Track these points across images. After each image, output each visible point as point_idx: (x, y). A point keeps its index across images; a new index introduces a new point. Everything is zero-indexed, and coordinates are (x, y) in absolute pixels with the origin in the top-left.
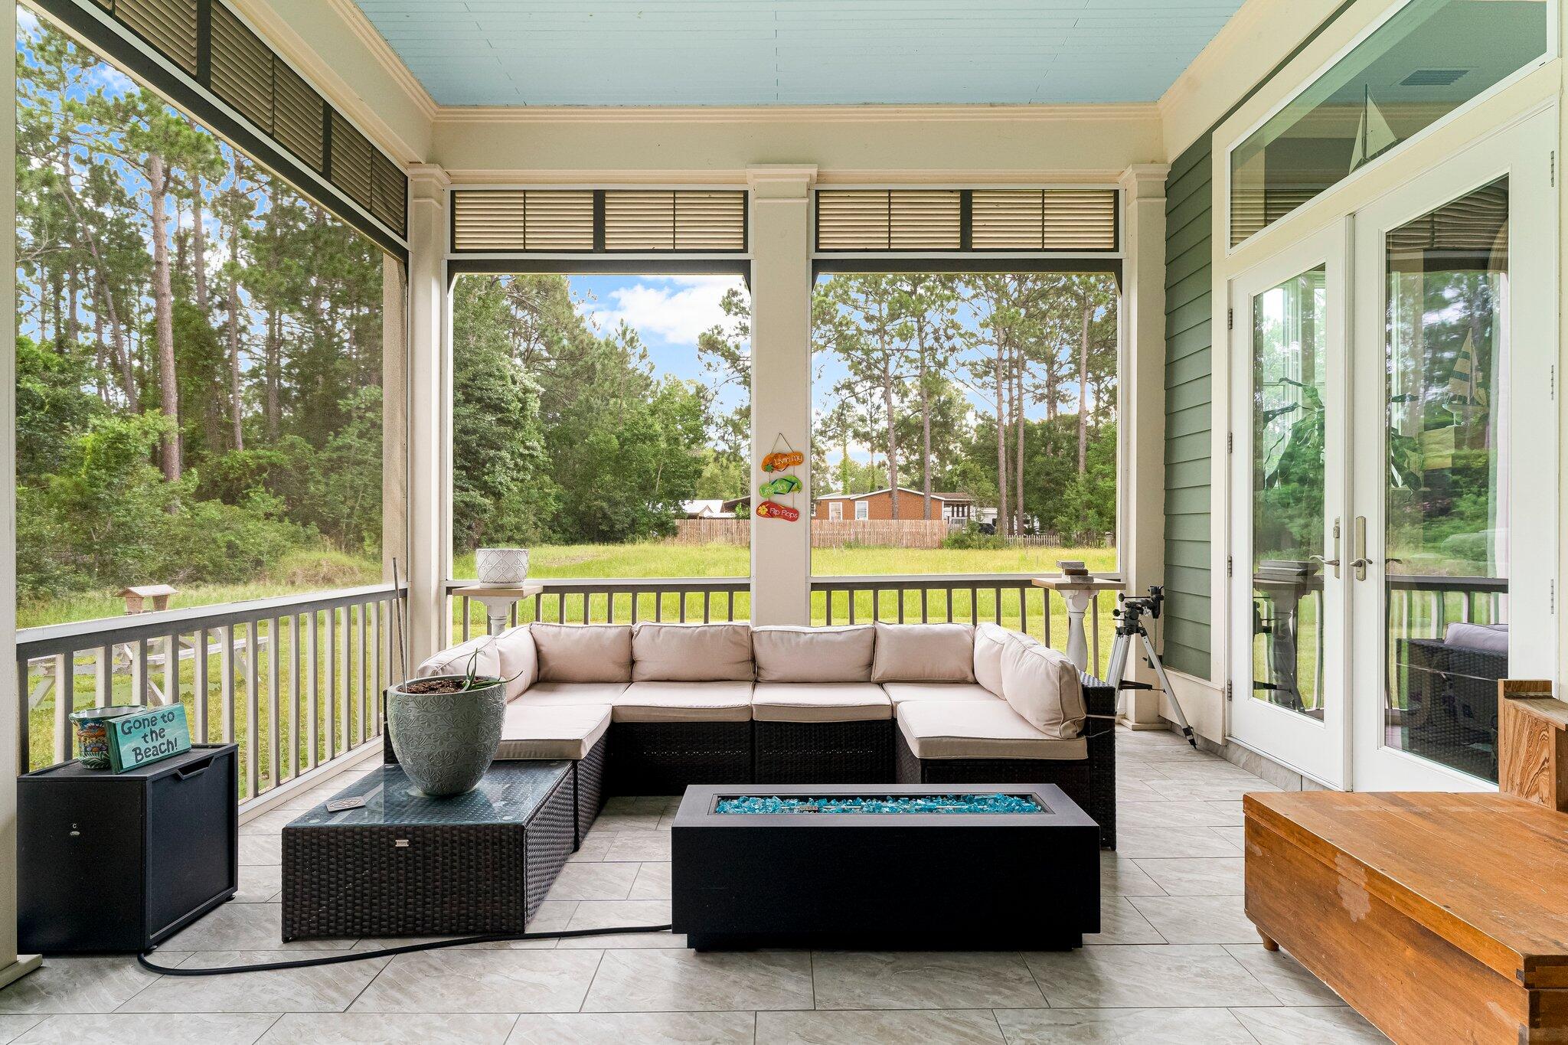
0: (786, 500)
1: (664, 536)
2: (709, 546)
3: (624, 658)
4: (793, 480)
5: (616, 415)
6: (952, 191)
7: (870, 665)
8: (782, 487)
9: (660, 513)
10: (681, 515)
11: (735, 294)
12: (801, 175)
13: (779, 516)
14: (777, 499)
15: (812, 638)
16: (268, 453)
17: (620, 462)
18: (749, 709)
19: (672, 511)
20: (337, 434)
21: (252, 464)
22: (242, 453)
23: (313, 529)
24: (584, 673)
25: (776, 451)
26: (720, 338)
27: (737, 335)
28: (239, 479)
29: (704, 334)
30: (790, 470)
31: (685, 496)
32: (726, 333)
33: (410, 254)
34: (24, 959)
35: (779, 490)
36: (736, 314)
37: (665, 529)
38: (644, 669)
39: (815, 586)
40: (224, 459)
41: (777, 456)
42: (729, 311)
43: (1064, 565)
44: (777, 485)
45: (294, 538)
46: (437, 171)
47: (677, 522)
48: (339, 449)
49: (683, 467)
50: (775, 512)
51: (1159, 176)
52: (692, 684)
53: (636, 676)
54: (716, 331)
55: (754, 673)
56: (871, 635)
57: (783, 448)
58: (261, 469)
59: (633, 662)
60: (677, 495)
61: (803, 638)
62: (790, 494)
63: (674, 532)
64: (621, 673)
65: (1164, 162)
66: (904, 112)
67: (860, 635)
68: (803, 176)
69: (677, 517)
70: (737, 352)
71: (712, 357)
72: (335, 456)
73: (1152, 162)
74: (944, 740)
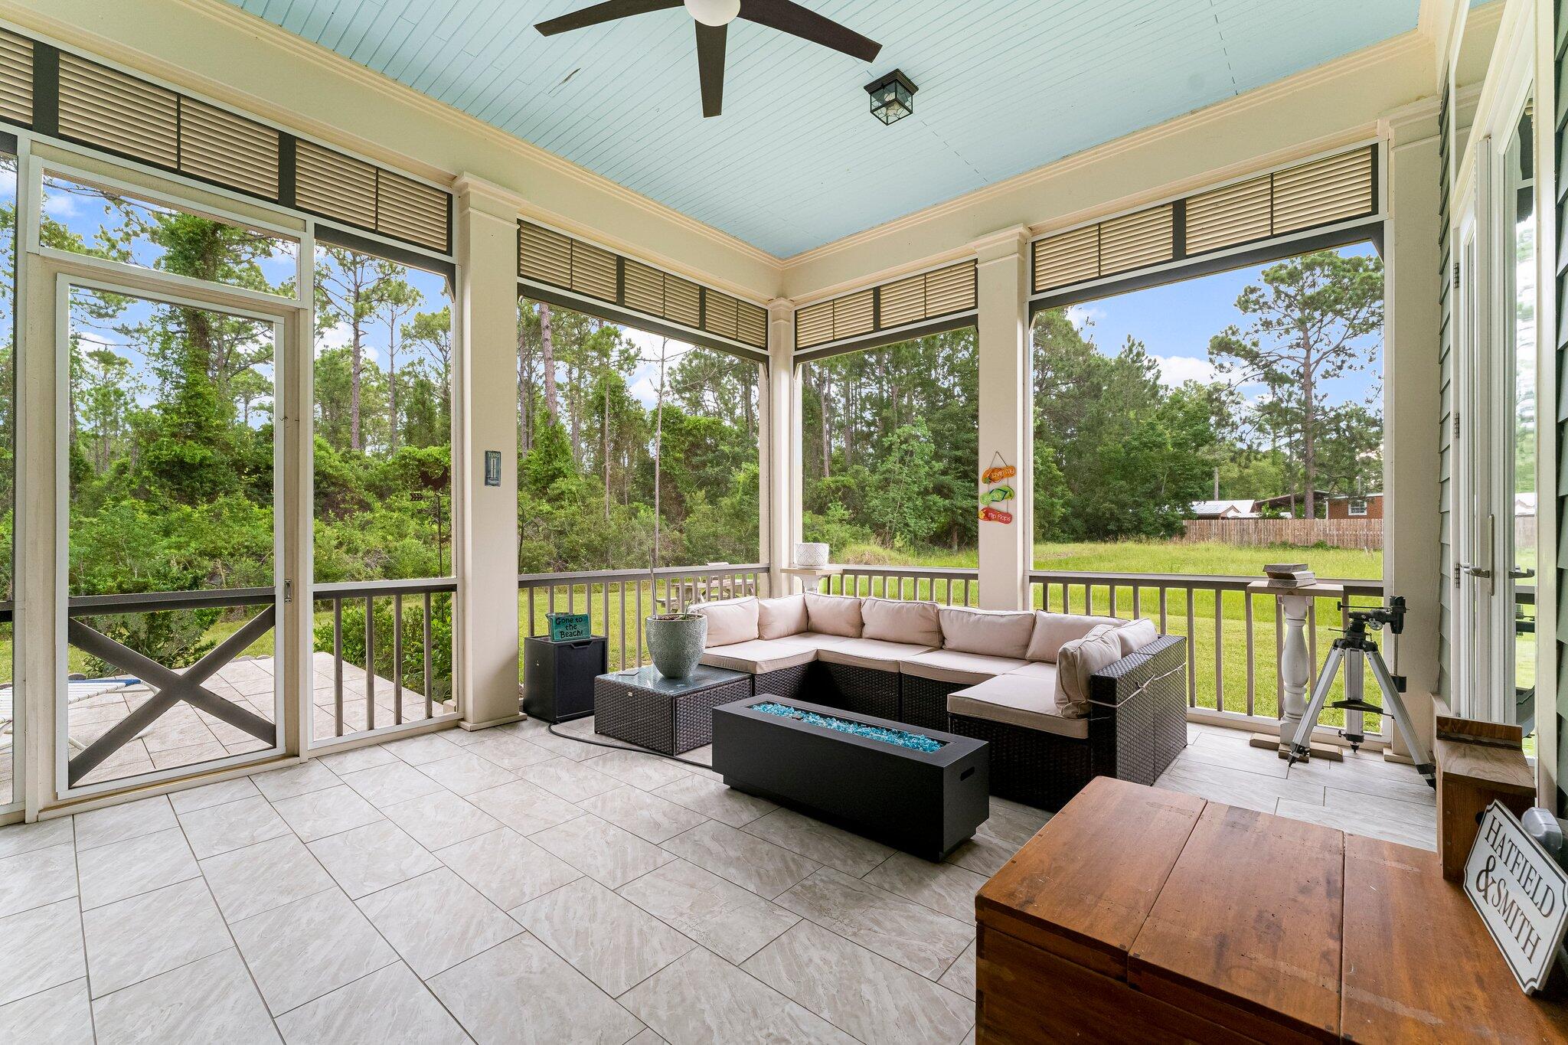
0: (1001, 506)
1: (1171, 536)
2: (1198, 546)
3: (857, 621)
4: (1007, 489)
5: (1125, 426)
6: (1163, 206)
7: (1027, 646)
8: (998, 495)
9: (1166, 514)
10: (1190, 516)
11: (1253, 291)
12: (1010, 237)
13: (995, 520)
14: (995, 506)
15: (979, 619)
16: (842, 479)
17: (1127, 468)
18: (897, 663)
19: (1180, 512)
20: (883, 462)
21: (833, 486)
22: (828, 479)
23: (867, 530)
24: (830, 629)
25: (994, 466)
26: (1234, 338)
27: (1257, 332)
28: (826, 497)
29: (1216, 337)
30: (1004, 482)
31: (1196, 498)
32: (1242, 332)
33: (770, 358)
34: (521, 714)
35: (995, 498)
36: (1255, 311)
37: (1171, 530)
38: (868, 630)
39: (1033, 579)
40: (819, 484)
41: (993, 470)
42: (1245, 309)
43: (1267, 568)
44: (993, 494)
45: (855, 536)
46: (782, 301)
47: (1185, 523)
48: (884, 473)
49: (1188, 470)
50: (993, 516)
51: (1428, 112)
52: (892, 644)
53: (864, 635)
54: (1230, 332)
55: (940, 643)
56: (1031, 620)
57: (999, 464)
58: (838, 489)
59: (863, 625)
60: (1184, 498)
61: (973, 618)
62: (1005, 501)
63: (1182, 532)
64: (852, 631)
65: (1435, 94)
66: (1101, 151)
67: (1019, 619)
68: (1012, 236)
69: (1183, 517)
70: (1255, 349)
71: (1225, 359)
72: (882, 477)
73: (1418, 99)
74: (967, 700)
